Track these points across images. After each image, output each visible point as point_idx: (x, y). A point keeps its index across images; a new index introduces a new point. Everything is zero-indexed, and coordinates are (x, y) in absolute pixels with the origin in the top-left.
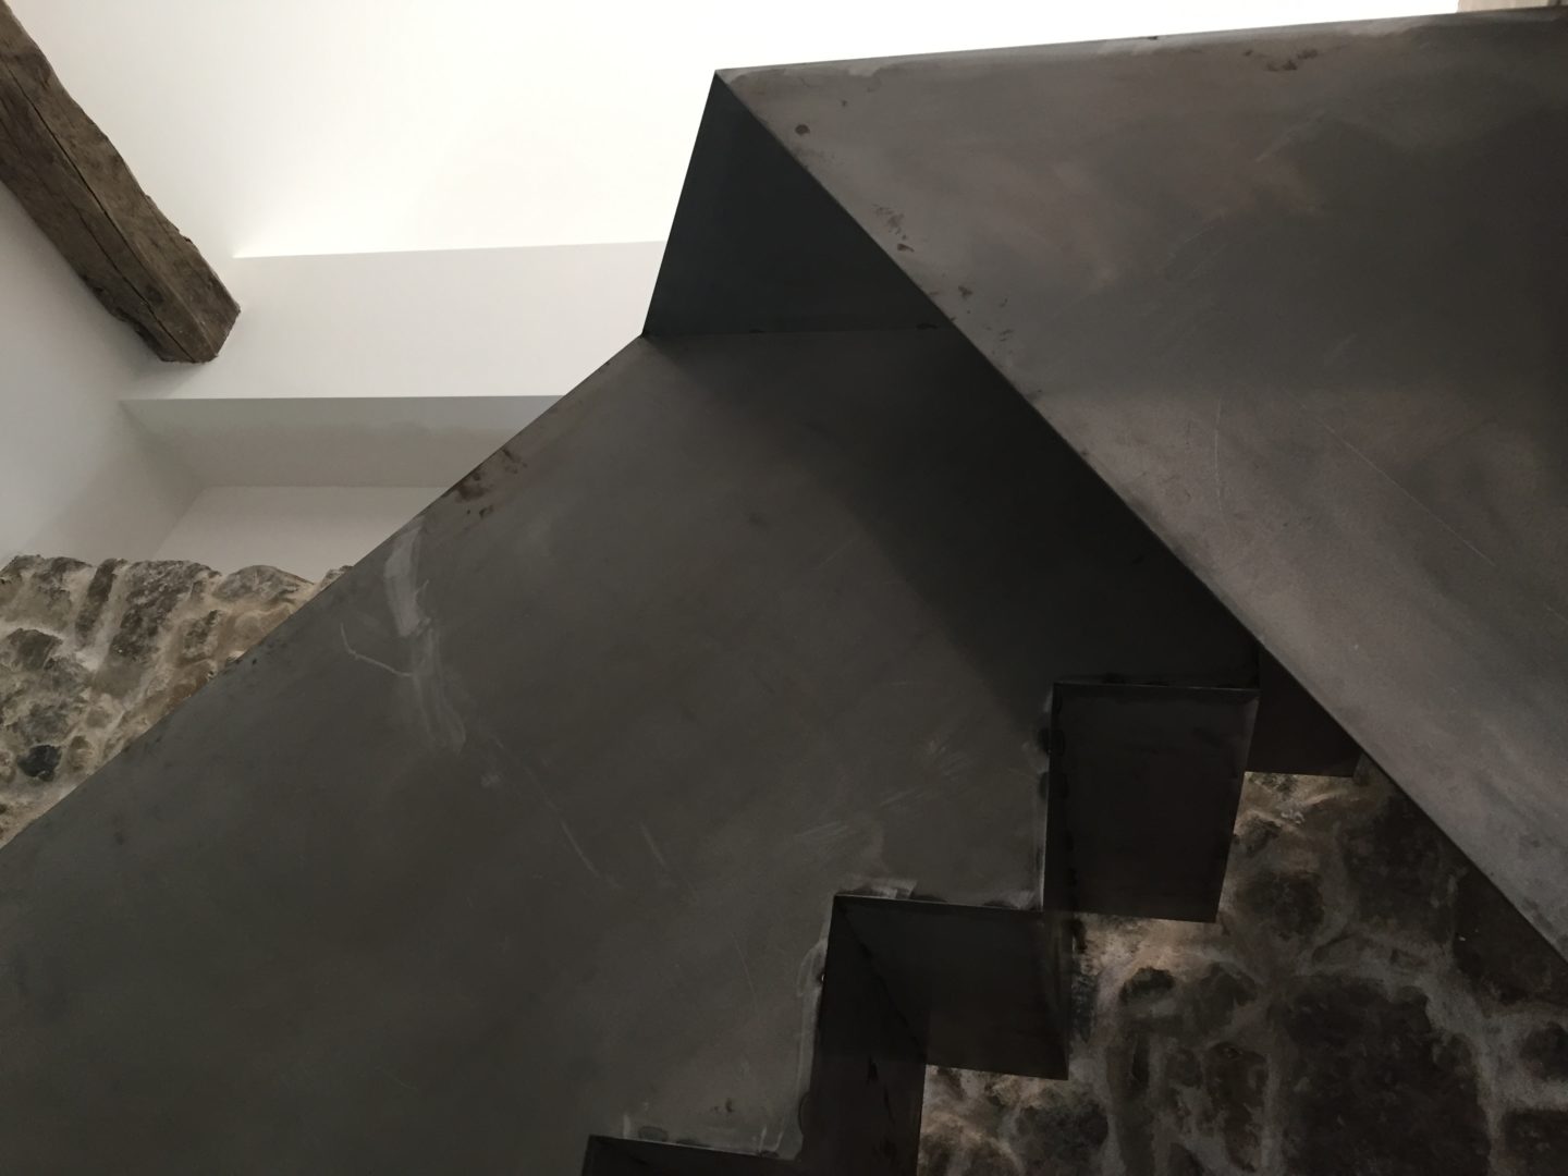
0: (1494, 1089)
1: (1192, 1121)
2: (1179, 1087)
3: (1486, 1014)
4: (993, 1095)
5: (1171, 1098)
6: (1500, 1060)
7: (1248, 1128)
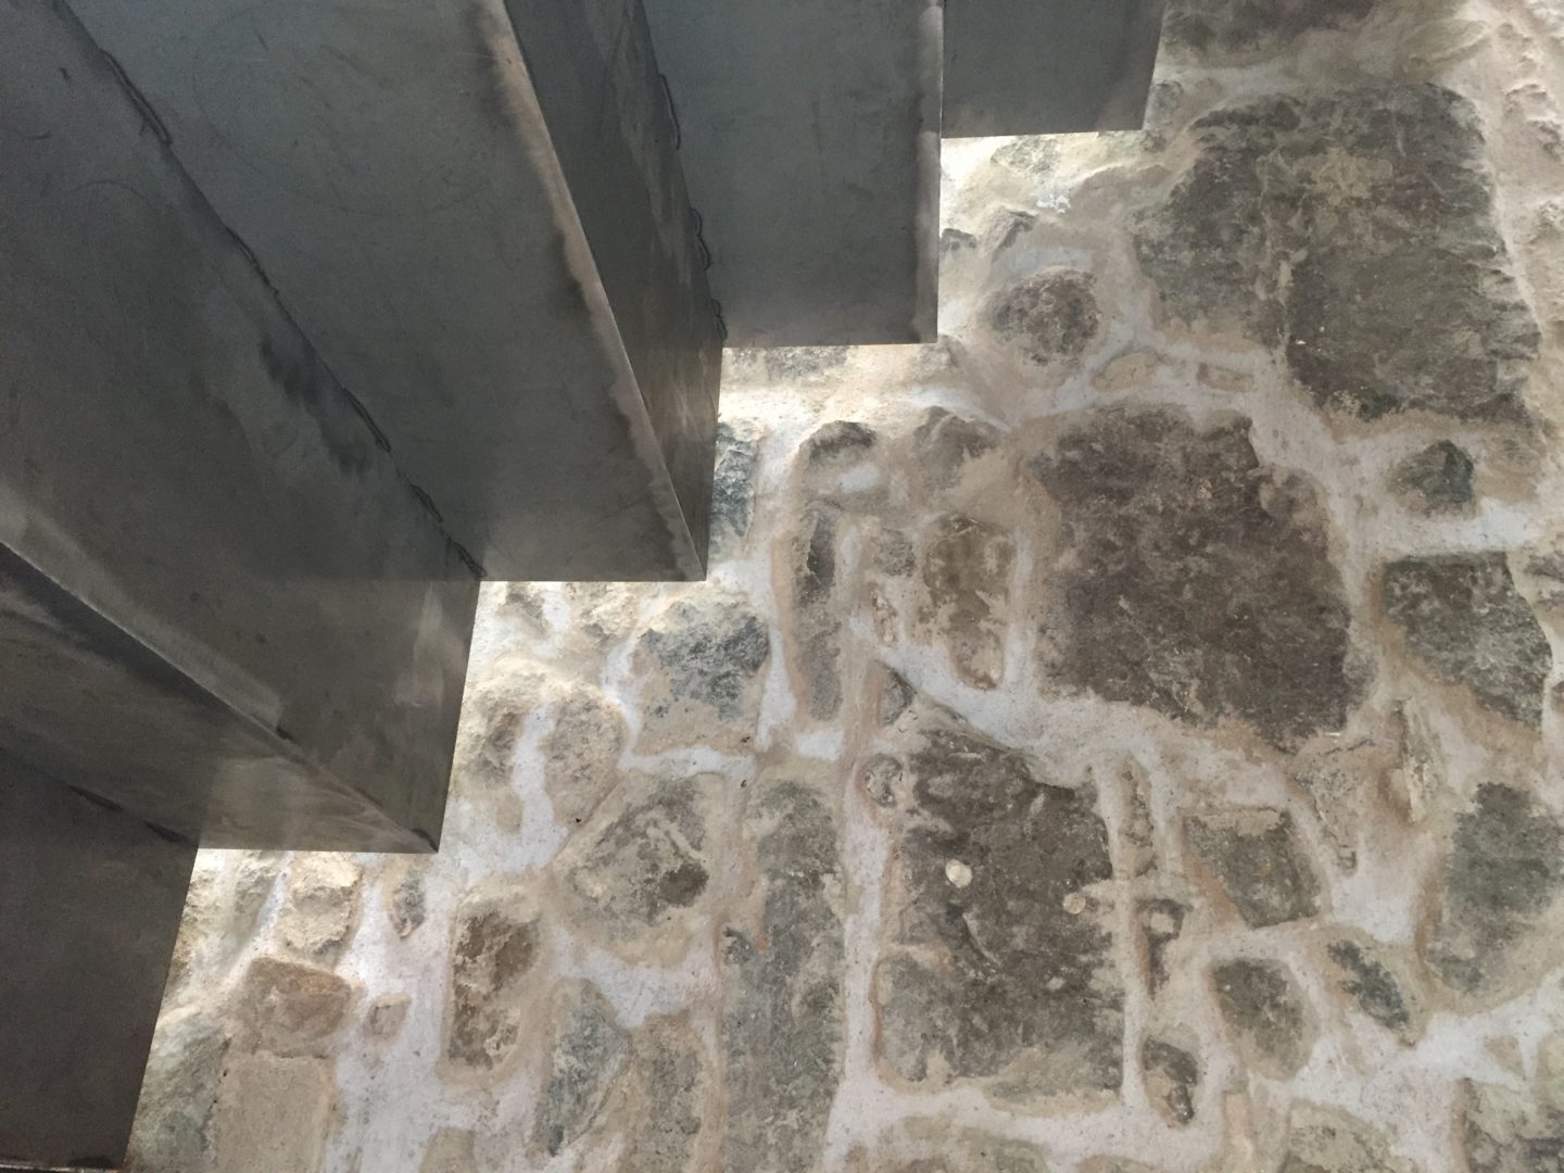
0: (1350, 537)
1: (900, 625)
2: (881, 578)
3: (1337, 436)
4: (592, 622)
5: (867, 596)
6: (1359, 499)
7: (984, 625)
